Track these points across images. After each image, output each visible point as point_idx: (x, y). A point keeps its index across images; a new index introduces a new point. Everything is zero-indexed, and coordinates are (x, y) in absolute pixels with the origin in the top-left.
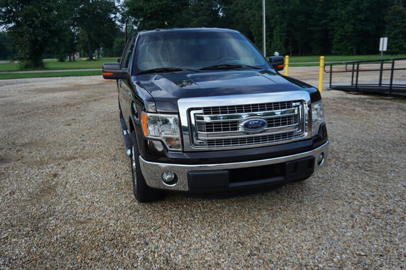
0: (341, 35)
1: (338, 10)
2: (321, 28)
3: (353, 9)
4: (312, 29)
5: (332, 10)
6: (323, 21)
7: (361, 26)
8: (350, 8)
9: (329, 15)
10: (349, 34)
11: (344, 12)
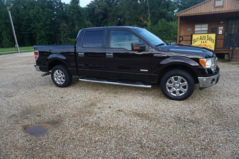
0: (40, 36)
1: (36, 24)
2: (28, 33)
3: (43, 24)
4: (23, 33)
5: (32, 24)
6: (29, 29)
7: (48, 32)
8: (41, 23)
9: (31, 26)
10: (44, 35)
11: (39, 25)
